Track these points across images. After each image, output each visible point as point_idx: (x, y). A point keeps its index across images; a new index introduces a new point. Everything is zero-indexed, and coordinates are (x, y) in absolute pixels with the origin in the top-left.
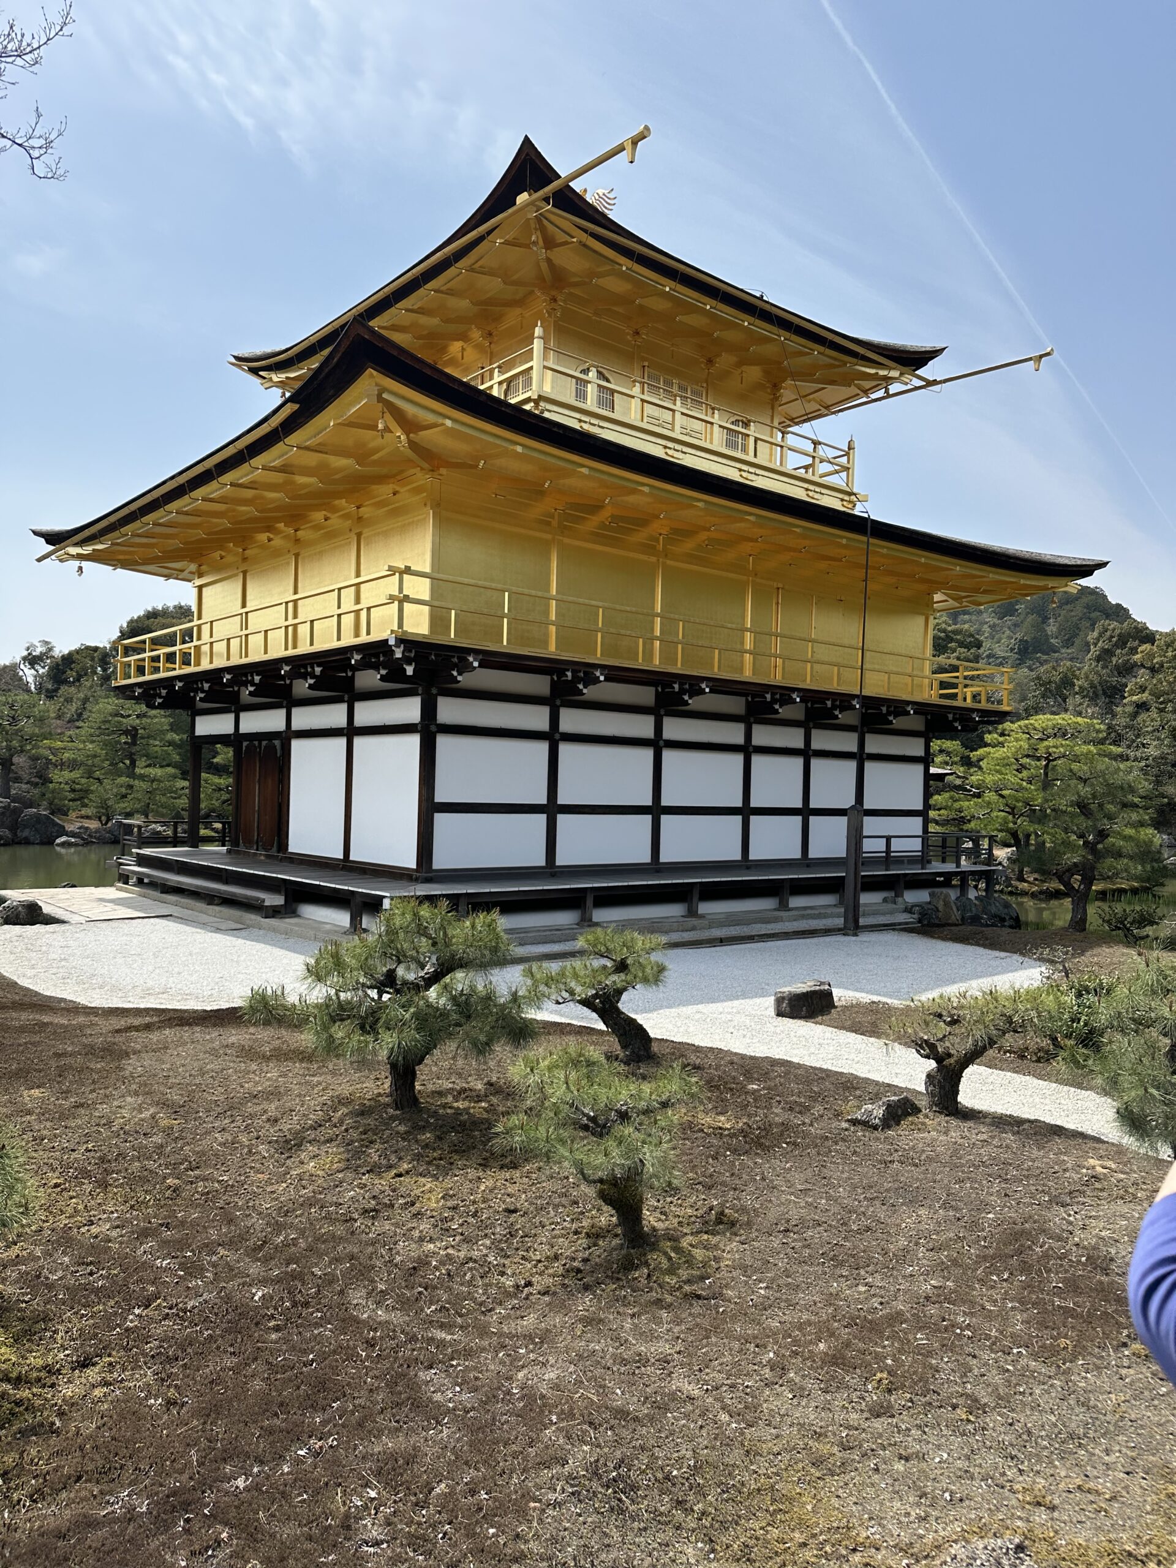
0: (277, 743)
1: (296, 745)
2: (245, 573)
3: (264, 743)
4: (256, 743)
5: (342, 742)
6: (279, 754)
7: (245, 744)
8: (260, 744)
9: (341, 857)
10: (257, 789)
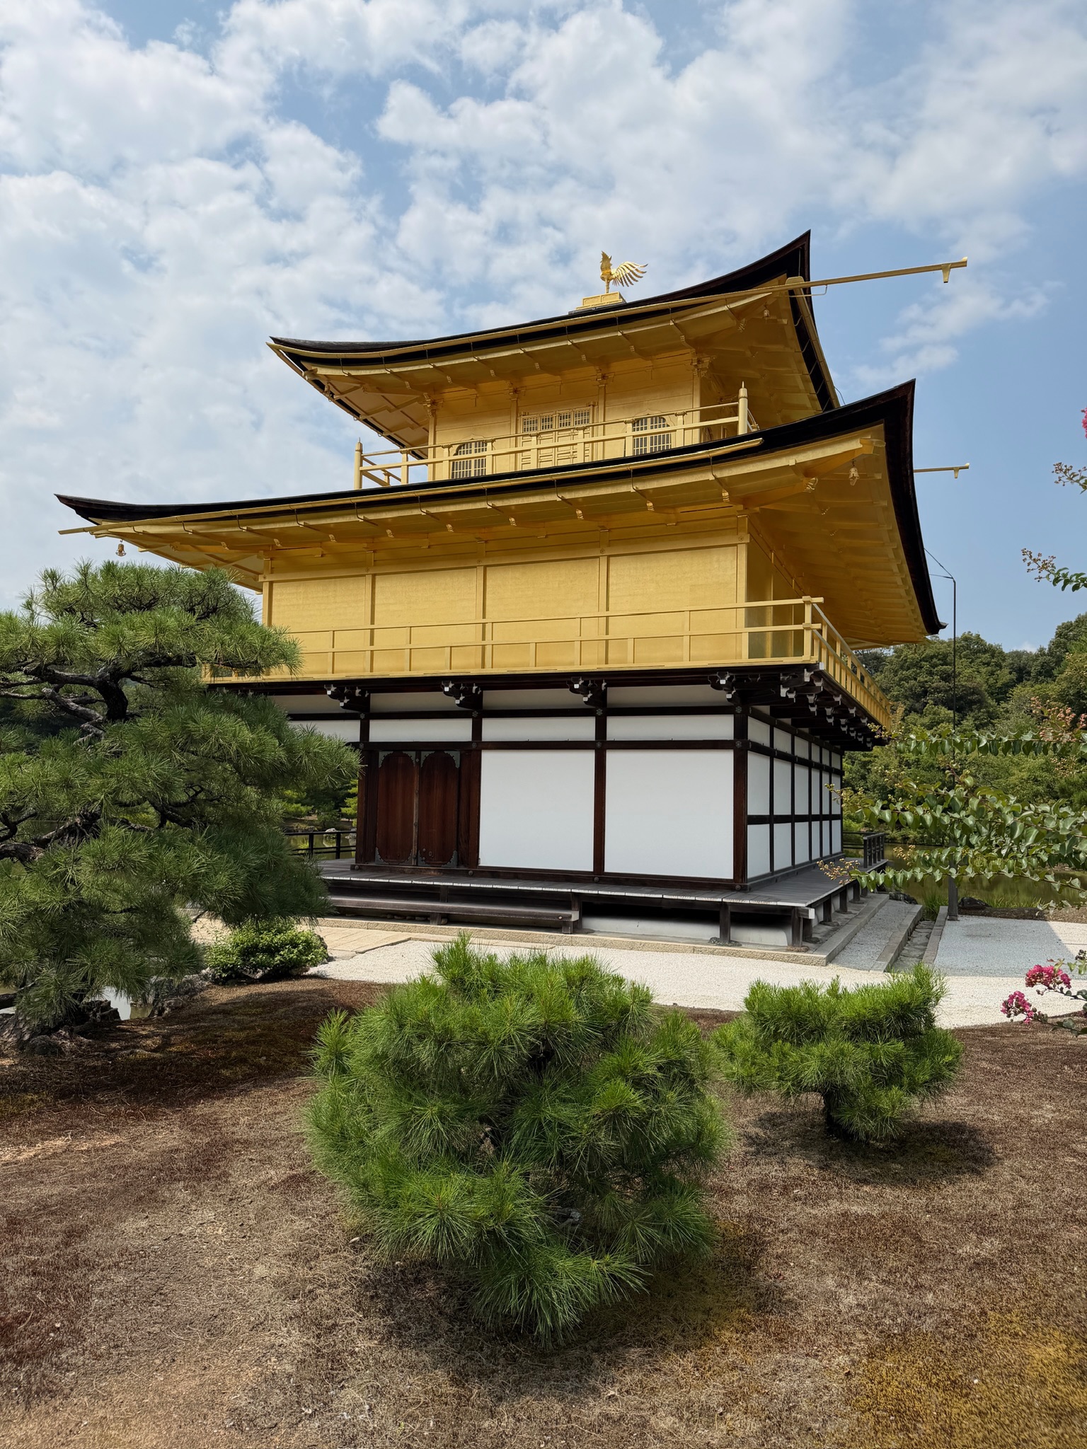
0: (456, 755)
1: (488, 758)
3: (425, 754)
4: (412, 754)
5: (589, 755)
6: (458, 766)
7: (382, 755)
8: (418, 756)
9: (591, 869)
10: (416, 800)
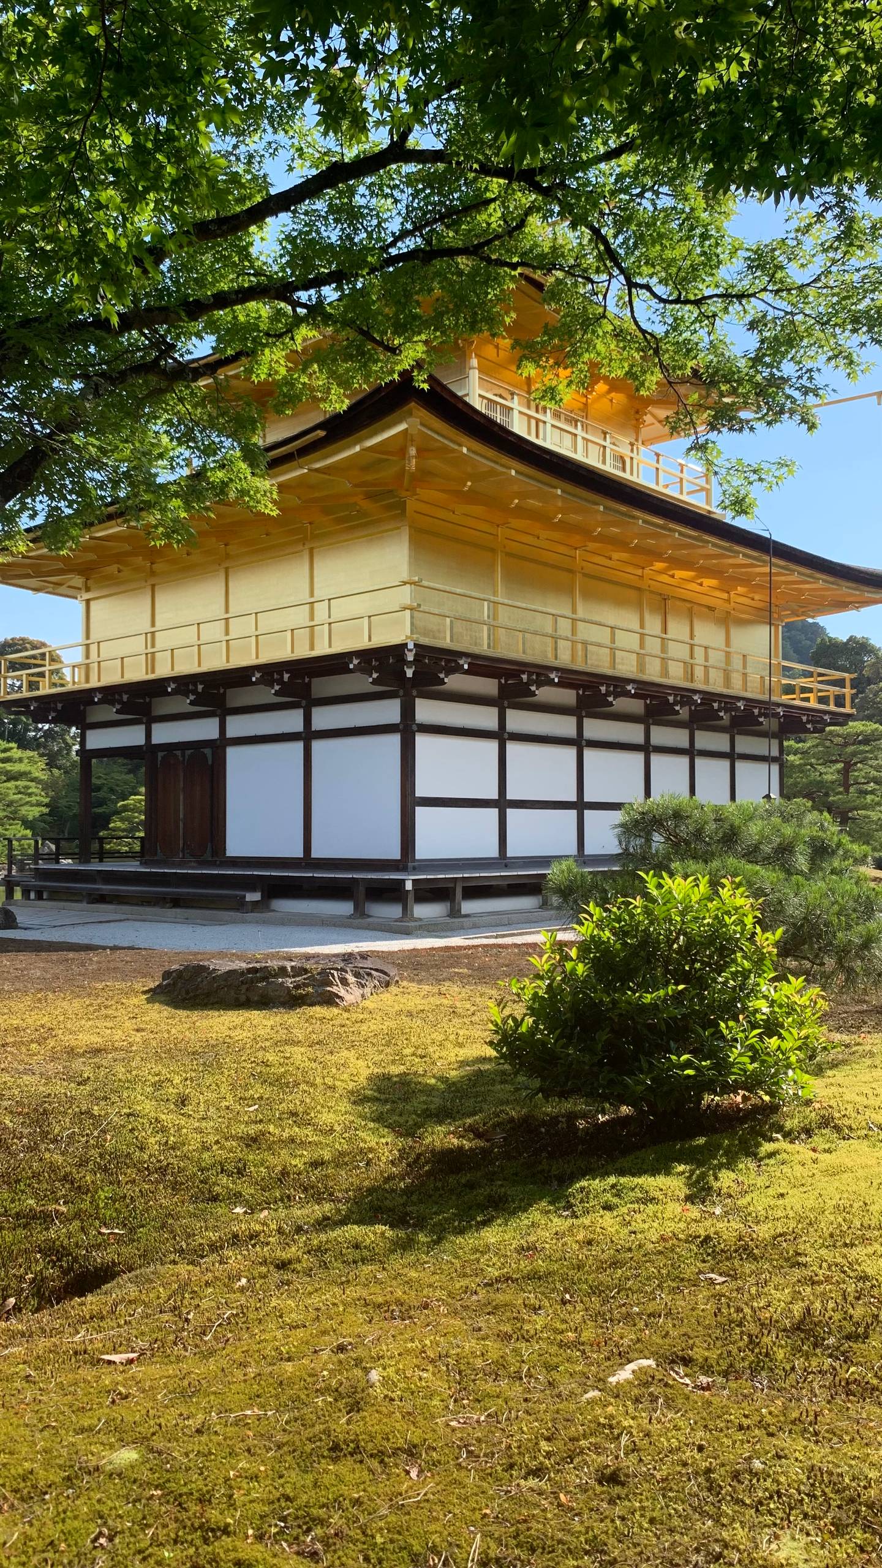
0: (208, 751)
2: (153, 586)
3: (188, 752)
5: (299, 746)
6: (210, 762)
7: (160, 755)
8: (183, 755)
10: (181, 797)
